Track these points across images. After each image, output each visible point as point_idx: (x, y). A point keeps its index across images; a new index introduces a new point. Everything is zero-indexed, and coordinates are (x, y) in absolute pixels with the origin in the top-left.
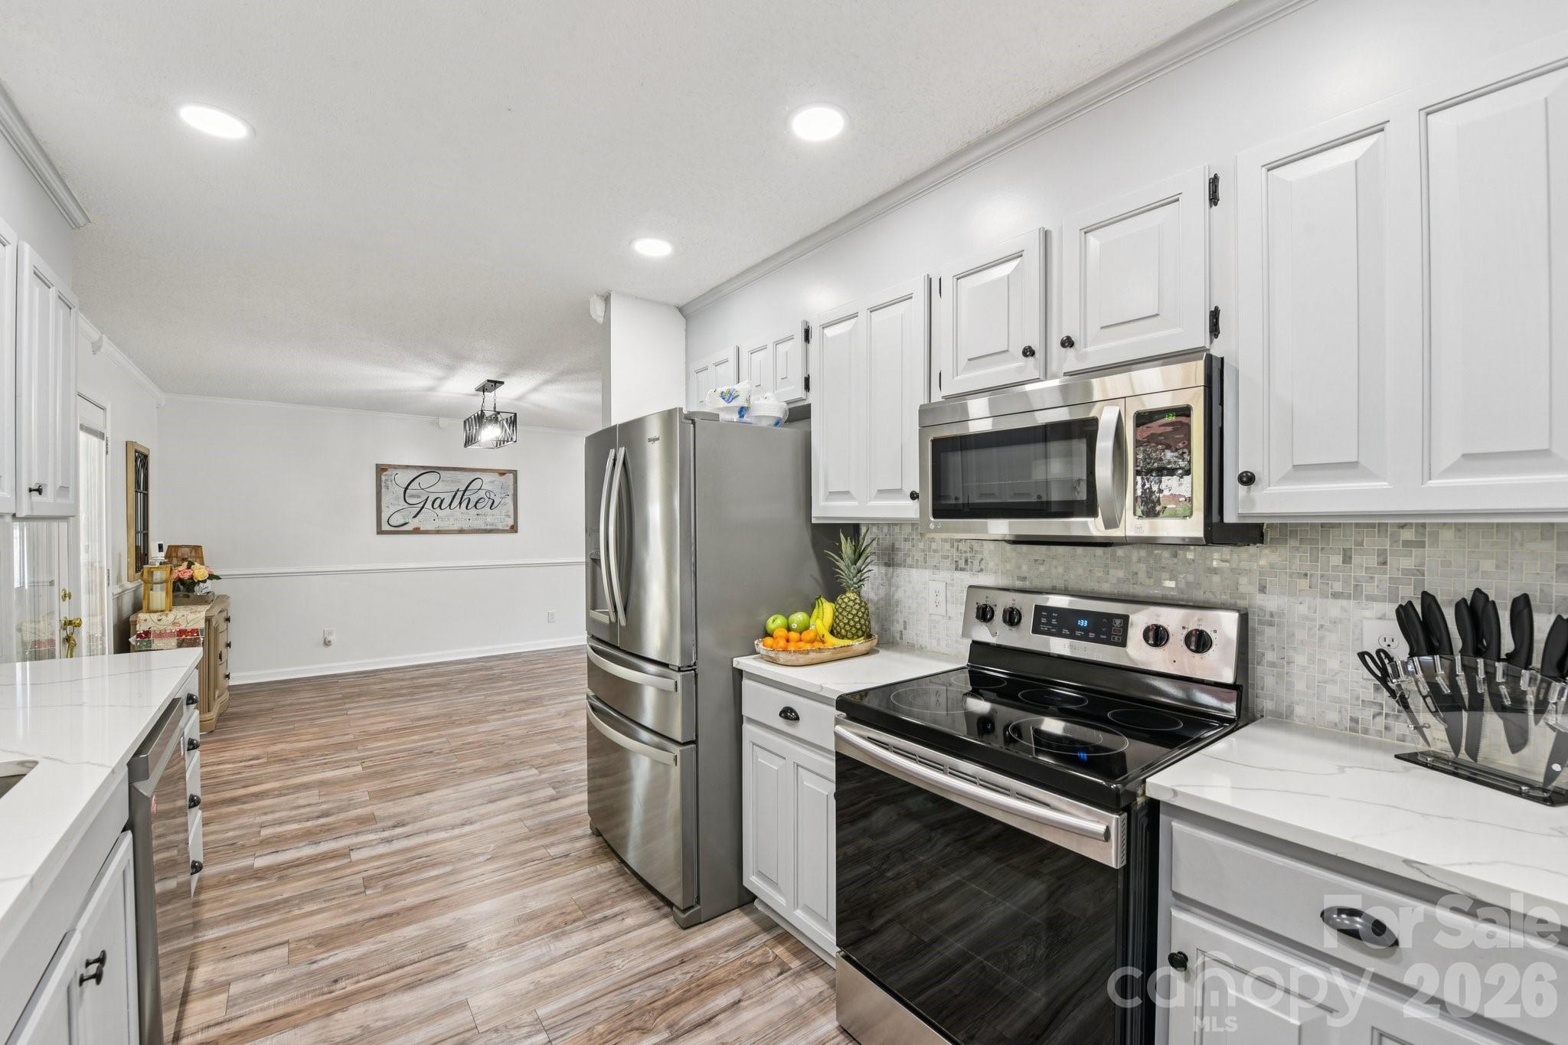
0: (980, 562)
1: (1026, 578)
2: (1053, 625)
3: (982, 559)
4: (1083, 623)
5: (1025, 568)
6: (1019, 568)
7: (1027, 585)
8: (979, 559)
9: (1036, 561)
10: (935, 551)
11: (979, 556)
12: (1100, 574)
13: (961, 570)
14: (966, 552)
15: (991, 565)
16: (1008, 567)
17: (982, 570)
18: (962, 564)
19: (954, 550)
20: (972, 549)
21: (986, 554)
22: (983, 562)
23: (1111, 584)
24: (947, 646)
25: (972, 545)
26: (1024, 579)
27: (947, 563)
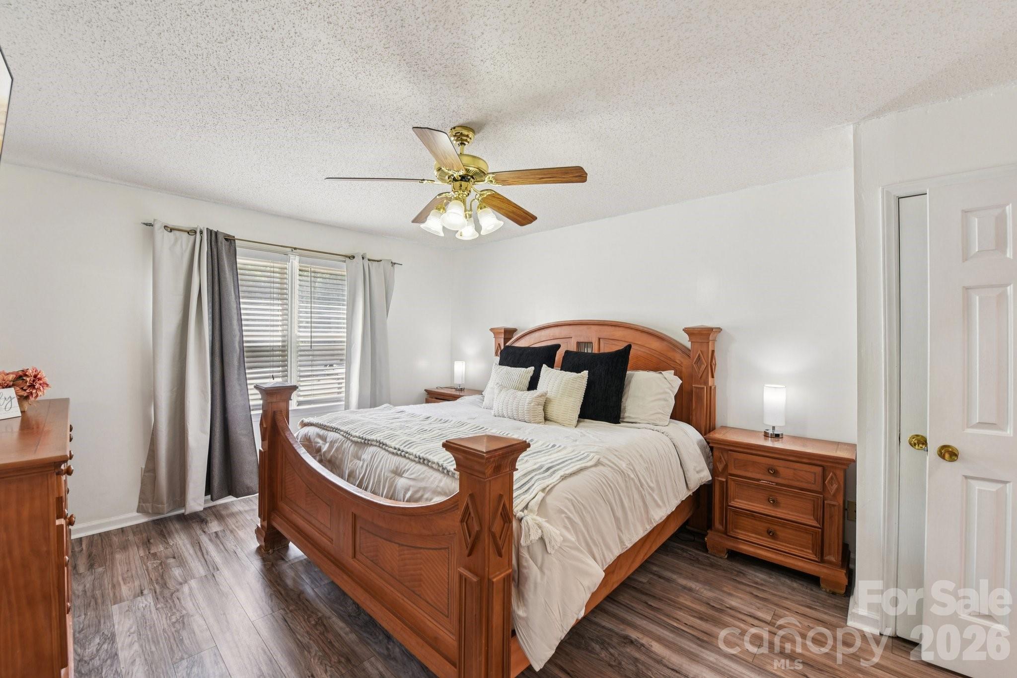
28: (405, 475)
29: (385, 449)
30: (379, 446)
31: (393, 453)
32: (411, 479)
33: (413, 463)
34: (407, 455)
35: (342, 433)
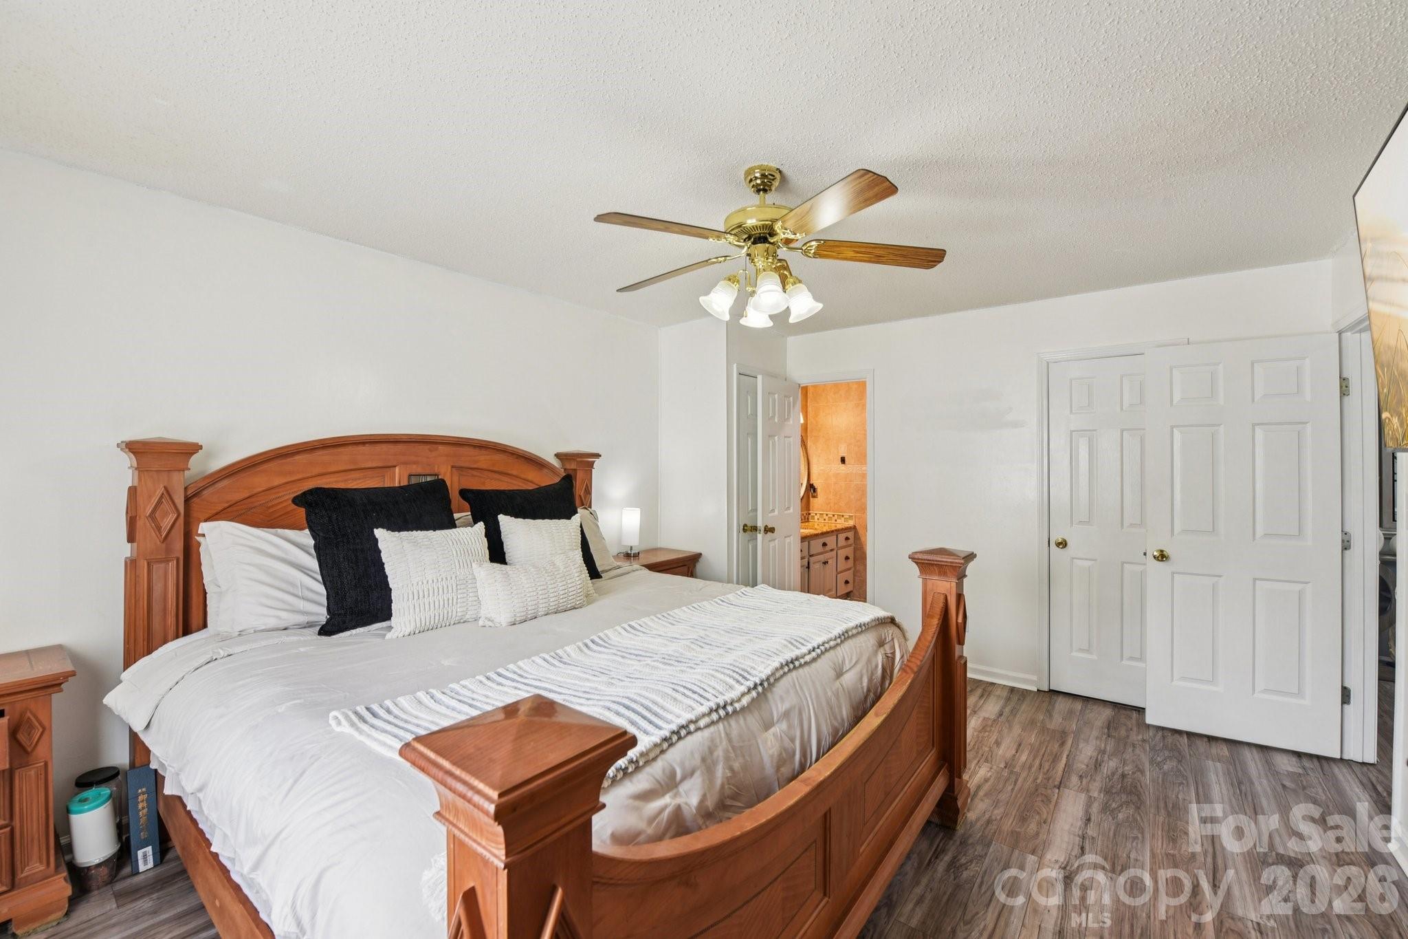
28: (847, 666)
29: (801, 666)
30: (790, 670)
31: (814, 660)
32: (855, 664)
33: (838, 648)
34: (827, 645)
35: (702, 723)
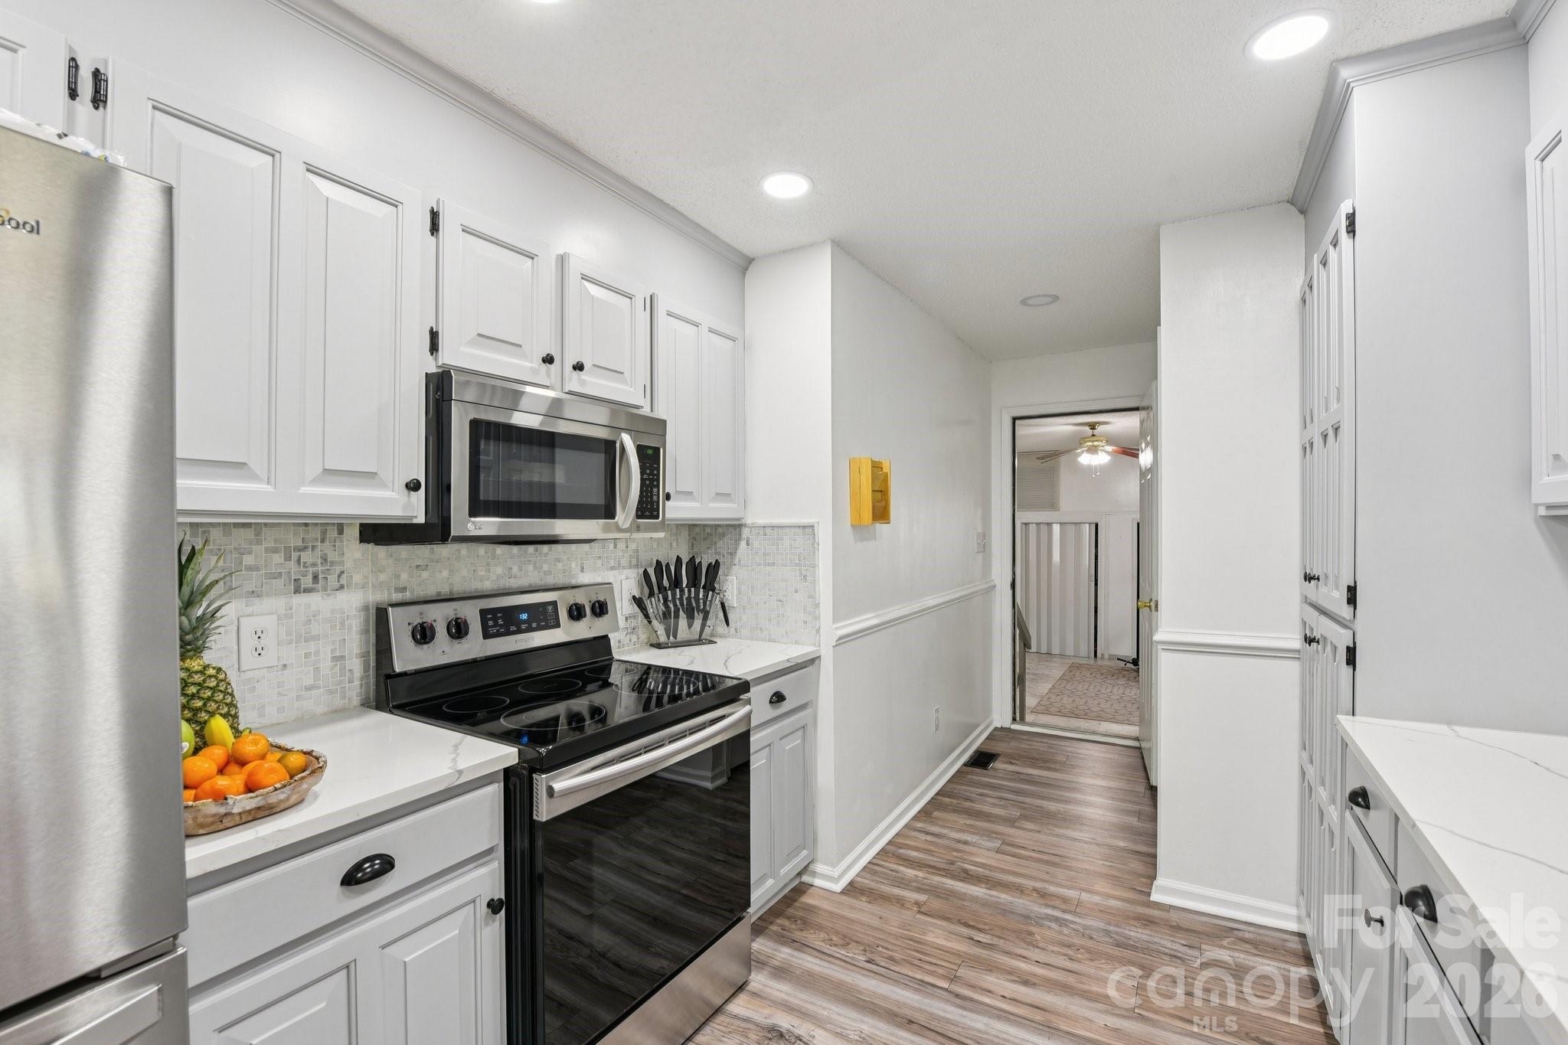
0: (339, 576)
1: (406, 588)
2: (500, 626)
3: (342, 572)
4: (524, 616)
5: (404, 576)
6: (398, 577)
7: (408, 596)
8: (338, 572)
9: (418, 566)
10: (250, 568)
11: (338, 569)
12: (482, 573)
13: (304, 591)
14: (314, 565)
15: (357, 578)
16: (382, 577)
17: (342, 587)
18: (307, 582)
19: (292, 564)
20: (325, 559)
21: (348, 565)
22: (344, 576)
23: (493, 580)
24: (281, 710)
25: (326, 555)
26: (404, 589)
27: (279, 583)
